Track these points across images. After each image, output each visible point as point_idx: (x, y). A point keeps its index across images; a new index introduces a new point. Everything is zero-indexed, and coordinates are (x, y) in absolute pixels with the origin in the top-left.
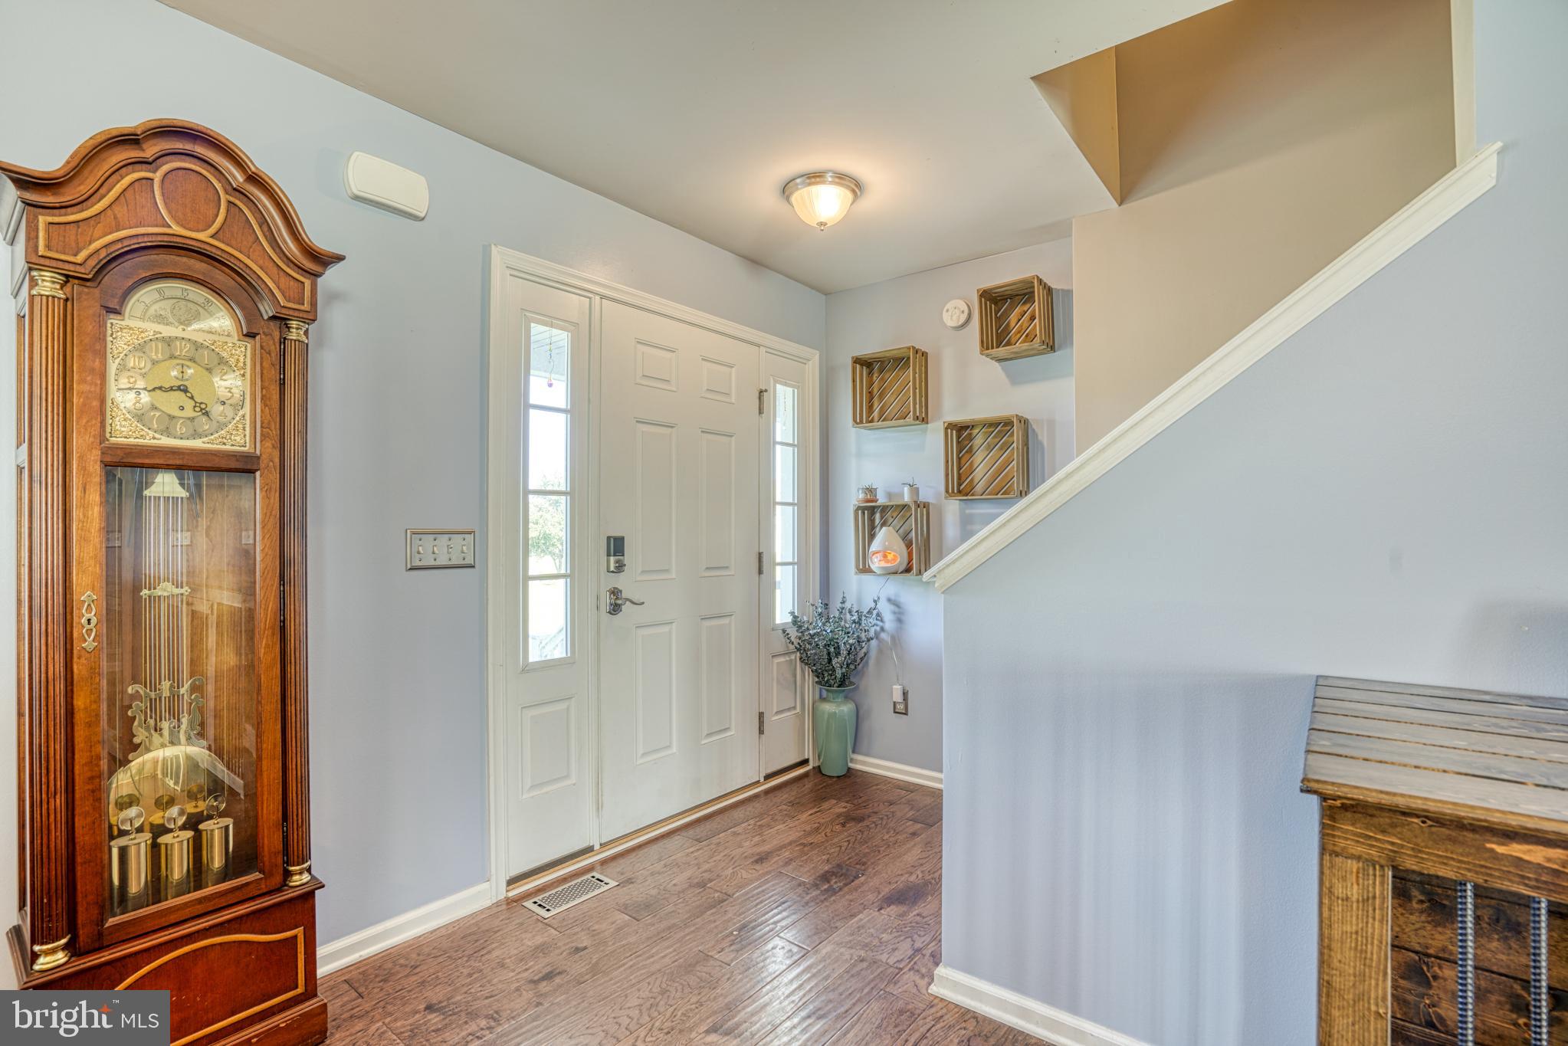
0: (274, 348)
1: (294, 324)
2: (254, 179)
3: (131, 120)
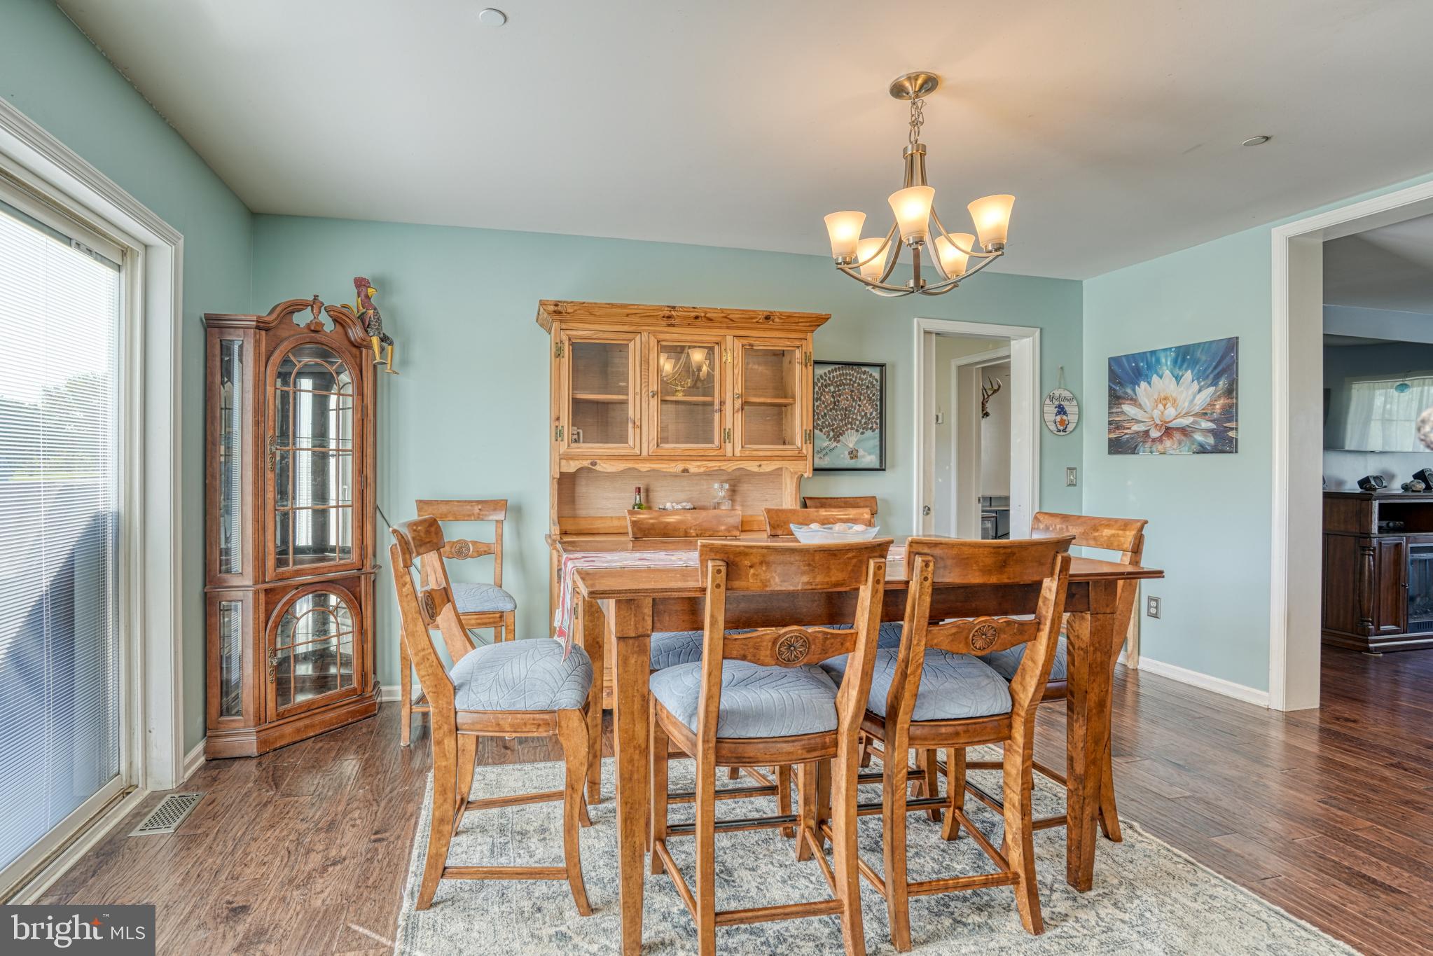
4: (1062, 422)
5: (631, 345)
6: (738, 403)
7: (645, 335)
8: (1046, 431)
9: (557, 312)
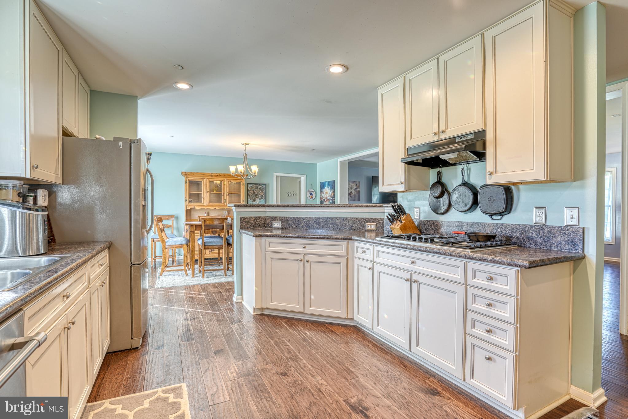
4: (311, 197)
5: (203, 181)
6: (227, 194)
7: (206, 179)
8: (307, 199)
9: (185, 174)
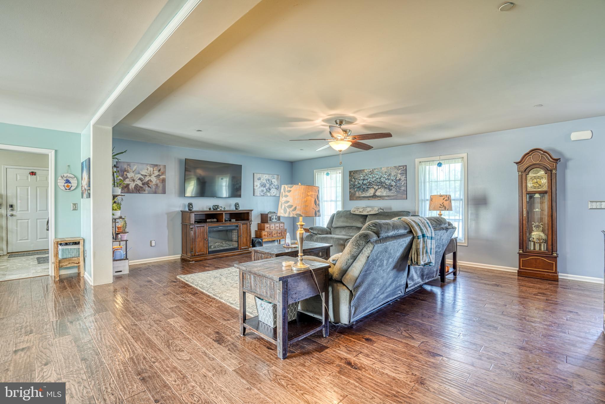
0: (550, 174)
1: (553, 170)
2: (544, 152)
3: (527, 151)
4: (68, 186)
8: (59, 190)
